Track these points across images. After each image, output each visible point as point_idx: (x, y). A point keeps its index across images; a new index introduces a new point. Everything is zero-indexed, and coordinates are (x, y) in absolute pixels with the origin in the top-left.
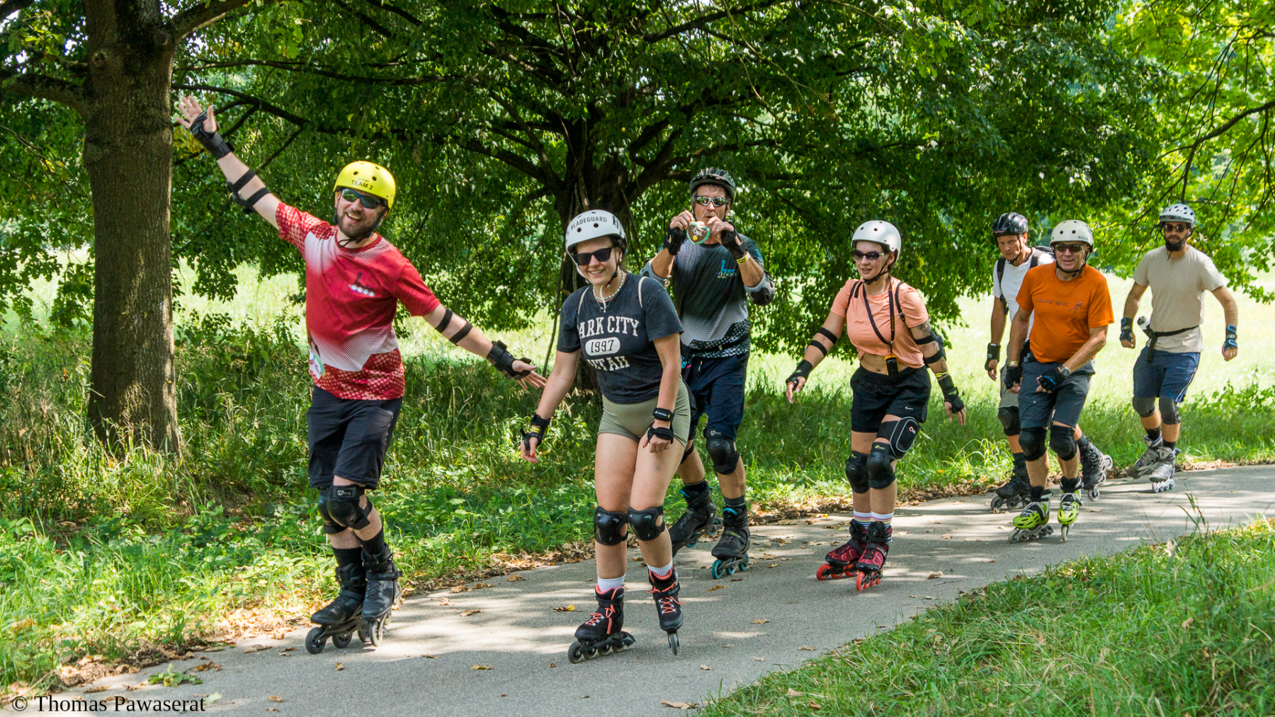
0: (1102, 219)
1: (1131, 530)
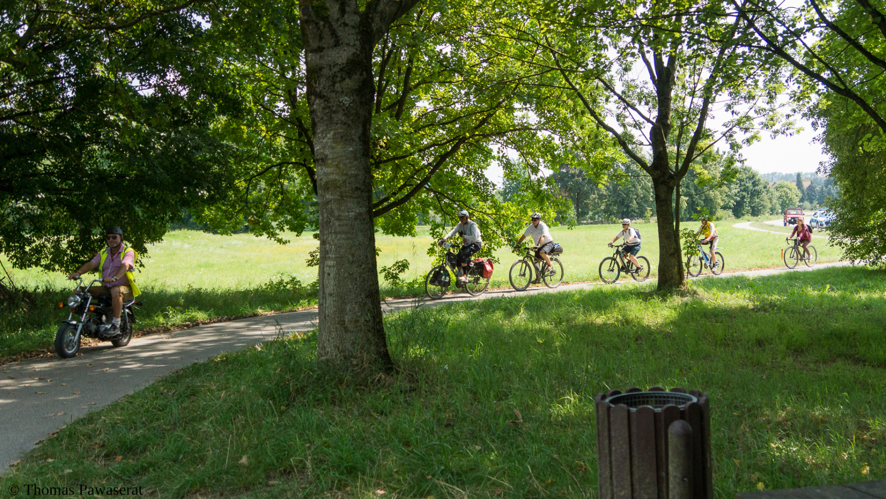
0: (212, 210)
1: (240, 341)
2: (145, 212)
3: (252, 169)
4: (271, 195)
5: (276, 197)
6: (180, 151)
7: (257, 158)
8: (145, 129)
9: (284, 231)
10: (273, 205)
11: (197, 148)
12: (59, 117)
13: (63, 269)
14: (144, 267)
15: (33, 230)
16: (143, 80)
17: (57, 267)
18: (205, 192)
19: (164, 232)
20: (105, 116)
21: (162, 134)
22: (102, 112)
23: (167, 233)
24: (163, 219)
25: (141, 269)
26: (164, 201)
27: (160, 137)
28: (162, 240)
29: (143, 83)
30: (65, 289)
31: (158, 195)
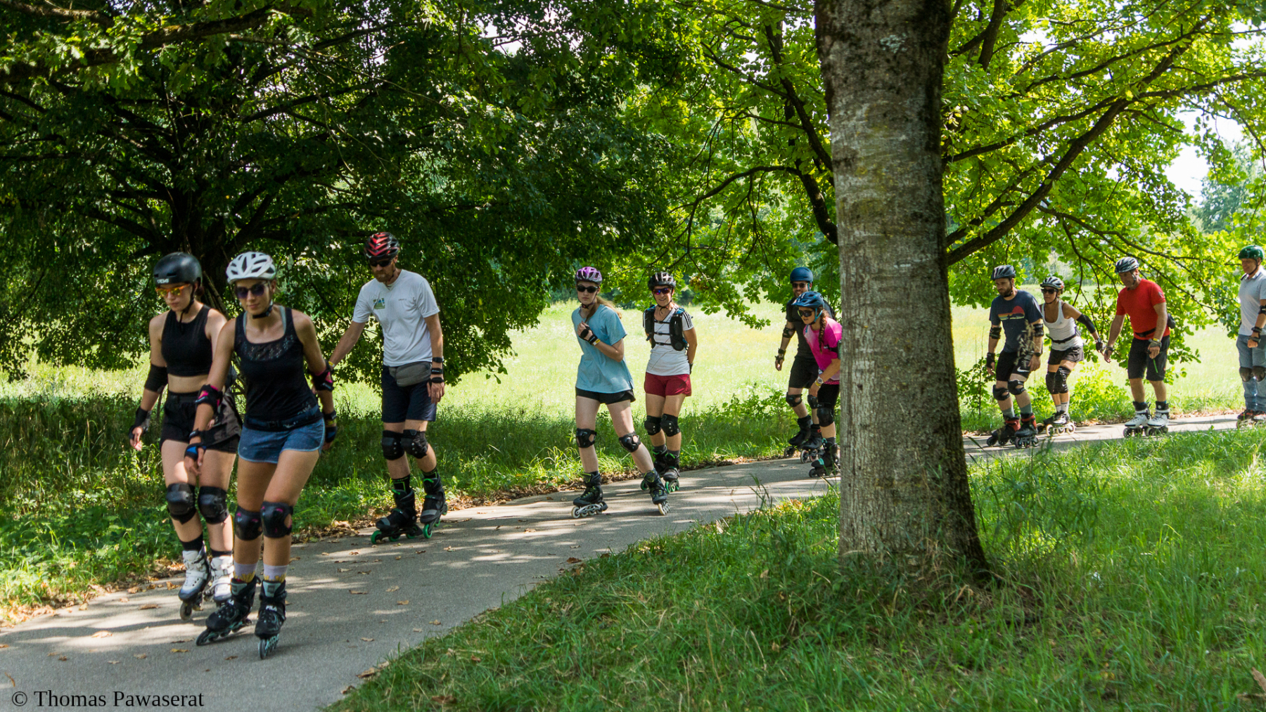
0: (625, 263)
2: (508, 271)
3: (699, 183)
4: (733, 231)
5: (744, 236)
6: (569, 156)
7: (708, 162)
8: (510, 116)
9: (758, 302)
10: (737, 252)
11: (598, 148)
12: (362, 103)
13: (370, 377)
14: (506, 373)
15: (320, 309)
16: (504, 27)
17: (359, 374)
18: (614, 230)
19: (541, 308)
20: (439, 97)
21: (537, 125)
22: (434, 90)
23: (545, 310)
24: (539, 283)
25: (502, 376)
26: (540, 250)
27: (533, 131)
28: (538, 322)
29: (504, 32)
30: (372, 414)
31: (529, 237)
